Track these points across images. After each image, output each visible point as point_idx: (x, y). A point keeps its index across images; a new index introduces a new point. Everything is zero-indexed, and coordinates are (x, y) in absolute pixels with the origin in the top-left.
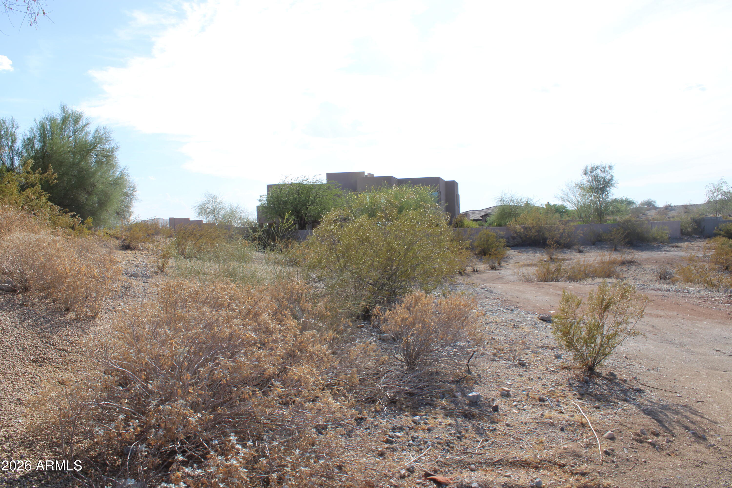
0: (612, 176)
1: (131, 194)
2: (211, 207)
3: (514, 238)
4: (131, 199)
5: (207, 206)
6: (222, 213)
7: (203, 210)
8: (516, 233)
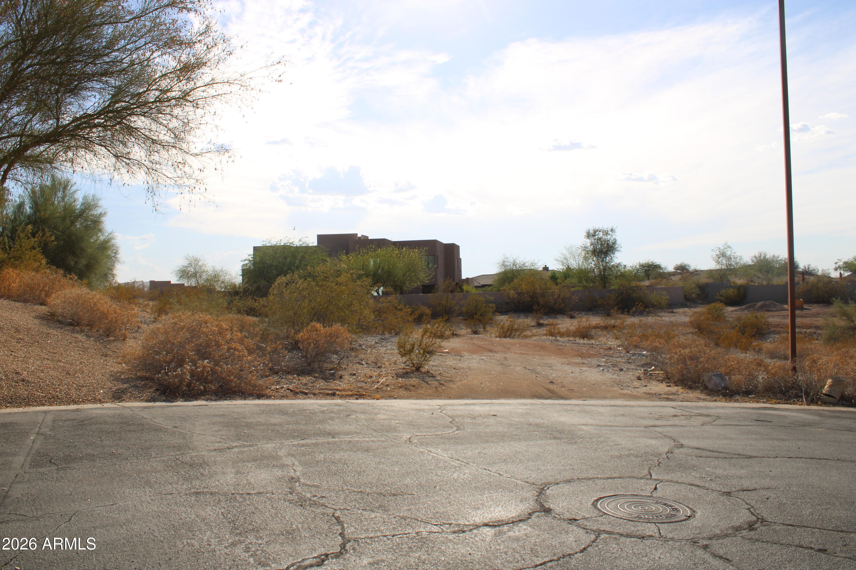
0: (615, 240)
1: (114, 257)
2: (193, 270)
3: (507, 303)
4: (114, 262)
5: (189, 269)
6: (204, 276)
7: (184, 273)
8: (510, 298)
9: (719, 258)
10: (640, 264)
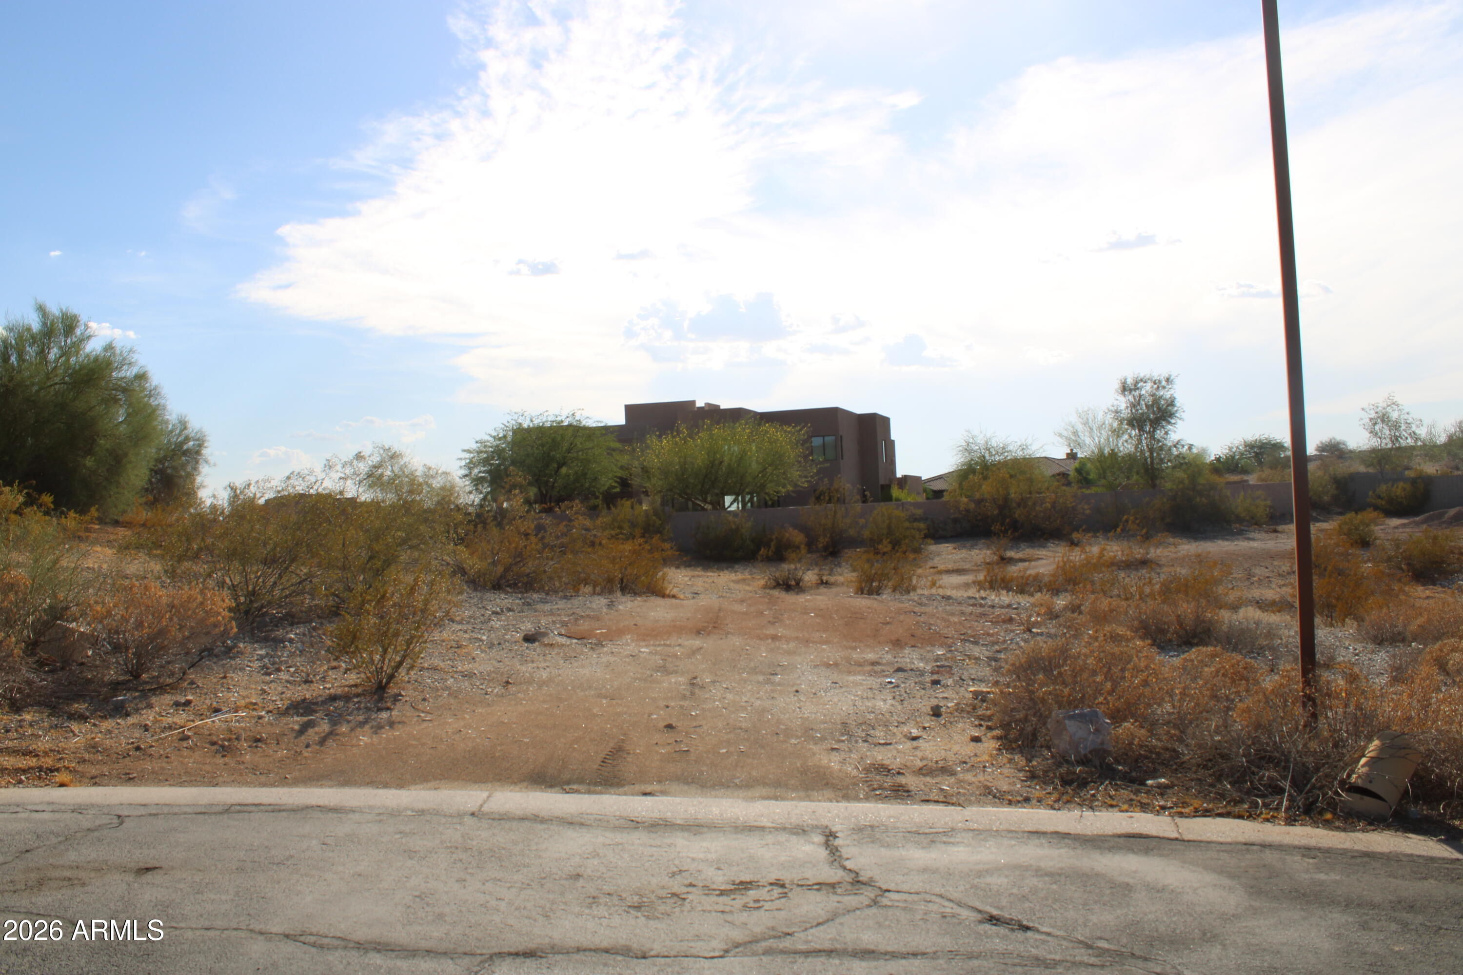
0: (1173, 399)
2: (389, 474)
3: (955, 521)
9: (1375, 424)
10: (1245, 442)
